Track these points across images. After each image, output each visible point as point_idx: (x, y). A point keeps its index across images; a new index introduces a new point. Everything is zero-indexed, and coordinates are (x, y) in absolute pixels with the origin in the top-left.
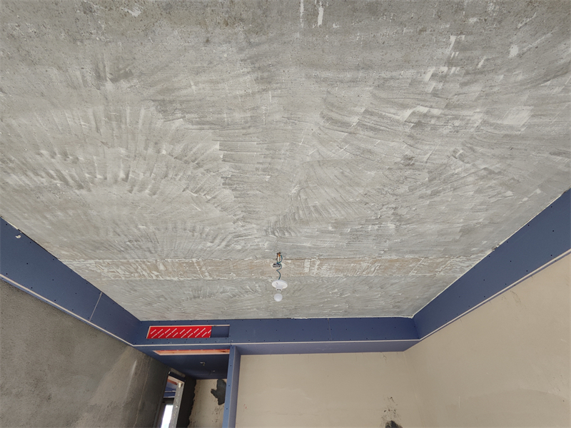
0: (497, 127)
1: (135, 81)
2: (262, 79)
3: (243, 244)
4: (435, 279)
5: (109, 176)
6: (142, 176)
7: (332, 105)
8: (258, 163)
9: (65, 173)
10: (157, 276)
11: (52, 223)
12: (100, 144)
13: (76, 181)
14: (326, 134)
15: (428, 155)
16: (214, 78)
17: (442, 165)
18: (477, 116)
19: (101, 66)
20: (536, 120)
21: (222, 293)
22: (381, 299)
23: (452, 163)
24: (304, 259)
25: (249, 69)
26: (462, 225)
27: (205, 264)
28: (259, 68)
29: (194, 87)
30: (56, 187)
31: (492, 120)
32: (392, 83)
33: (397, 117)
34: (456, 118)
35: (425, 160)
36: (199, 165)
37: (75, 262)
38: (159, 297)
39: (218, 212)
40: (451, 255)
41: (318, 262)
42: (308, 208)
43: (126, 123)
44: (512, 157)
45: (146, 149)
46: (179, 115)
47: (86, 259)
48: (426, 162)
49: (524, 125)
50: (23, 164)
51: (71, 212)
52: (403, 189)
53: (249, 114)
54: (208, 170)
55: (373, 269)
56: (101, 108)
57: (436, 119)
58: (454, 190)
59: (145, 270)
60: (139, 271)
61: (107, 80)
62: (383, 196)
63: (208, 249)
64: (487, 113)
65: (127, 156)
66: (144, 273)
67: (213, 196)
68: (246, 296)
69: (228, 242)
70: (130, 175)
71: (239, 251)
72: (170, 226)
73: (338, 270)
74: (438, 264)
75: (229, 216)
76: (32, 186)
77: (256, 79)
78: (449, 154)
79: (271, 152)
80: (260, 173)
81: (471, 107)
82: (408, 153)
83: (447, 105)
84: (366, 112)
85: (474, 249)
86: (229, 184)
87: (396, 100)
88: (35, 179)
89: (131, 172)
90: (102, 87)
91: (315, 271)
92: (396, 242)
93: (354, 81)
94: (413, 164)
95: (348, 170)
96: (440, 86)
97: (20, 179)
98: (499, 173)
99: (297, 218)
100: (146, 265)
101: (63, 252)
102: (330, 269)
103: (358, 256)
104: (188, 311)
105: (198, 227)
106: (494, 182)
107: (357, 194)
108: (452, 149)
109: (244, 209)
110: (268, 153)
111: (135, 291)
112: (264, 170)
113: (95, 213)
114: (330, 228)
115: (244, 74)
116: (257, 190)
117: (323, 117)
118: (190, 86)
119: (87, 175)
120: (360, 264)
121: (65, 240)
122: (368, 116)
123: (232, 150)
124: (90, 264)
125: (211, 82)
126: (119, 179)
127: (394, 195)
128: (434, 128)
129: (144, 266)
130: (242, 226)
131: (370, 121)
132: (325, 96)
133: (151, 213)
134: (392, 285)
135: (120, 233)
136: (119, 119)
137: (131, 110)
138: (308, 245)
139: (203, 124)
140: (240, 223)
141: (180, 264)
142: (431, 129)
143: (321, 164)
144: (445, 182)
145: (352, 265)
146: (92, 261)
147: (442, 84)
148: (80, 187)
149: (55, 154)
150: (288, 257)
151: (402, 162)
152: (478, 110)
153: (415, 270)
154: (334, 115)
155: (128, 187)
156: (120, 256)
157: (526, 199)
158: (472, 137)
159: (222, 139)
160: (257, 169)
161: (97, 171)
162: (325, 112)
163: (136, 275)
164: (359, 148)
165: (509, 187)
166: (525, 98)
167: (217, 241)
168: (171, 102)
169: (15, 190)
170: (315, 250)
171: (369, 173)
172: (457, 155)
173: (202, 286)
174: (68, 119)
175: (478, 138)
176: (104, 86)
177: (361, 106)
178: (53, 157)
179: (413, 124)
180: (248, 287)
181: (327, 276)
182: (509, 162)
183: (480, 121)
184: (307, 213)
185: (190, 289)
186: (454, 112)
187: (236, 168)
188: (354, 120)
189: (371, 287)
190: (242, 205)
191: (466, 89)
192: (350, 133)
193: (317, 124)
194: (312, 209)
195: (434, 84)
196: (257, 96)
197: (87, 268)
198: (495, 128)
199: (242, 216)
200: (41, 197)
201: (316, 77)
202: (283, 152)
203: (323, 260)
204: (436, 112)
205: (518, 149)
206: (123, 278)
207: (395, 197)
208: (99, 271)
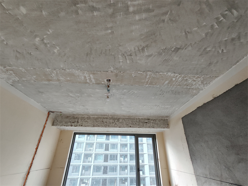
63: (137, 90)
138: (97, 90)
170: (93, 88)
203: (86, 82)
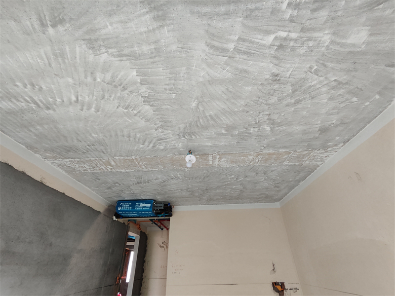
0: (343, 45)
1: (68, 25)
2: (158, 17)
3: (164, 145)
4: (302, 166)
5: (65, 99)
6: (87, 99)
7: (213, 35)
8: (166, 84)
9: (36, 98)
10: (111, 169)
11: (36, 135)
12: (54, 76)
13: (44, 104)
14: (211, 59)
15: (290, 72)
16: (123, 18)
17: (301, 79)
18: (326, 37)
19: (42, 15)
20: (373, 38)
21: (155, 179)
22: (265, 181)
23: (309, 77)
24: (208, 155)
25: (147, 10)
26: (319, 126)
27: (141, 160)
28: (155, 8)
29: (109, 27)
30: (33, 109)
31: (338, 40)
32: (257, 13)
33: (263, 42)
34: (310, 39)
35: (288, 76)
36: (124, 89)
37: (56, 161)
38: (115, 183)
39: (144, 122)
40: (313, 149)
41: (218, 157)
42: (206, 117)
43: (68, 59)
44: (356, 70)
45: (86, 77)
46: (104, 50)
47: (63, 159)
48: (289, 78)
49: (364, 43)
50: (7, 93)
51: (46, 127)
52: (274, 100)
53: (153, 47)
54: (131, 92)
55: (257, 161)
56: (49, 48)
57: (293, 41)
58: (312, 99)
59: (102, 165)
60: (99, 166)
61: (48, 26)
62: (259, 105)
63: (141, 149)
64: (334, 34)
65: (75, 84)
66: (102, 167)
67: (138, 111)
68: (172, 181)
69: (154, 144)
70: (80, 98)
71: (162, 150)
72: (113, 134)
73: (232, 162)
74: (304, 155)
75: (152, 125)
76: (17, 109)
77: (154, 18)
78: (306, 70)
79: (174, 75)
80: (168, 92)
81: (321, 30)
82: (275, 71)
83: (302, 29)
84: (239, 39)
85: (330, 144)
86: (148, 102)
87: (261, 28)
88: (18, 104)
89: (79, 96)
90: (46, 32)
91: (217, 163)
92: (272, 140)
93: (227, 14)
94: (279, 79)
95: (231, 87)
96: (295, 13)
97: (9, 105)
98: (347, 83)
99: (199, 125)
100: (102, 162)
101: (48, 154)
102: (227, 161)
103: (246, 151)
104: (135, 192)
105: (132, 134)
106: (343, 90)
107: (239, 105)
108: (308, 66)
109: (161, 120)
110: (171, 76)
111: (99, 179)
112: (171, 90)
113: (62, 127)
114: (223, 132)
115: (145, 14)
116: (168, 105)
117: (208, 46)
118: (107, 27)
119: (50, 100)
120: (248, 157)
121: (47, 146)
122: (241, 43)
123: (145, 76)
124: (67, 162)
125: (121, 22)
126: (73, 101)
127: (267, 104)
128: (293, 49)
129: (101, 163)
130: (162, 132)
131: (244, 47)
132: (207, 28)
133: (98, 125)
134: (272, 171)
135: (81, 140)
136: (63, 55)
137: (70, 48)
138: (209, 144)
139: (122, 57)
140: (160, 130)
141: (125, 160)
142: (291, 50)
143: (211, 83)
144: (305, 92)
145: (242, 158)
146: (67, 160)
147: (296, 11)
148: (48, 108)
149: (27, 85)
150: (196, 154)
151: (271, 78)
152: (326, 32)
153: (288, 160)
154: (216, 44)
155: (79, 107)
156: (84, 156)
157: (368, 103)
158: (323, 55)
159: (137, 67)
160: (165, 89)
161: (56, 96)
162: (209, 41)
163: (97, 168)
164: (237, 69)
165: (354, 94)
166: (363, 20)
167: (146, 144)
168: (96, 40)
169: (7, 113)
170: (215, 148)
171: (247, 88)
172: (312, 71)
173: (141, 176)
174: (29, 59)
175: (328, 55)
176: (48, 31)
177: (235, 34)
178: (25, 87)
179: (276, 47)
180: (172, 175)
181: (225, 166)
182: (353, 74)
183: (329, 41)
184: (205, 121)
185: (134, 178)
186: (308, 35)
187: (150, 89)
188: (231, 46)
189: (257, 174)
190: (159, 117)
191: (316, 15)
192: (229, 57)
193: (204, 51)
194: (209, 118)
195: (290, 12)
196: (157, 32)
197: (65, 165)
198: (341, 47)
199: (160, 124)
200: (25, 117)
201: (198, 12)
202: (182, 75)
203: (222, 155)
204: (294, 35)
205: (360, 63)
206: (90, 171)
207: (268, 106)
208: (73, 167)
